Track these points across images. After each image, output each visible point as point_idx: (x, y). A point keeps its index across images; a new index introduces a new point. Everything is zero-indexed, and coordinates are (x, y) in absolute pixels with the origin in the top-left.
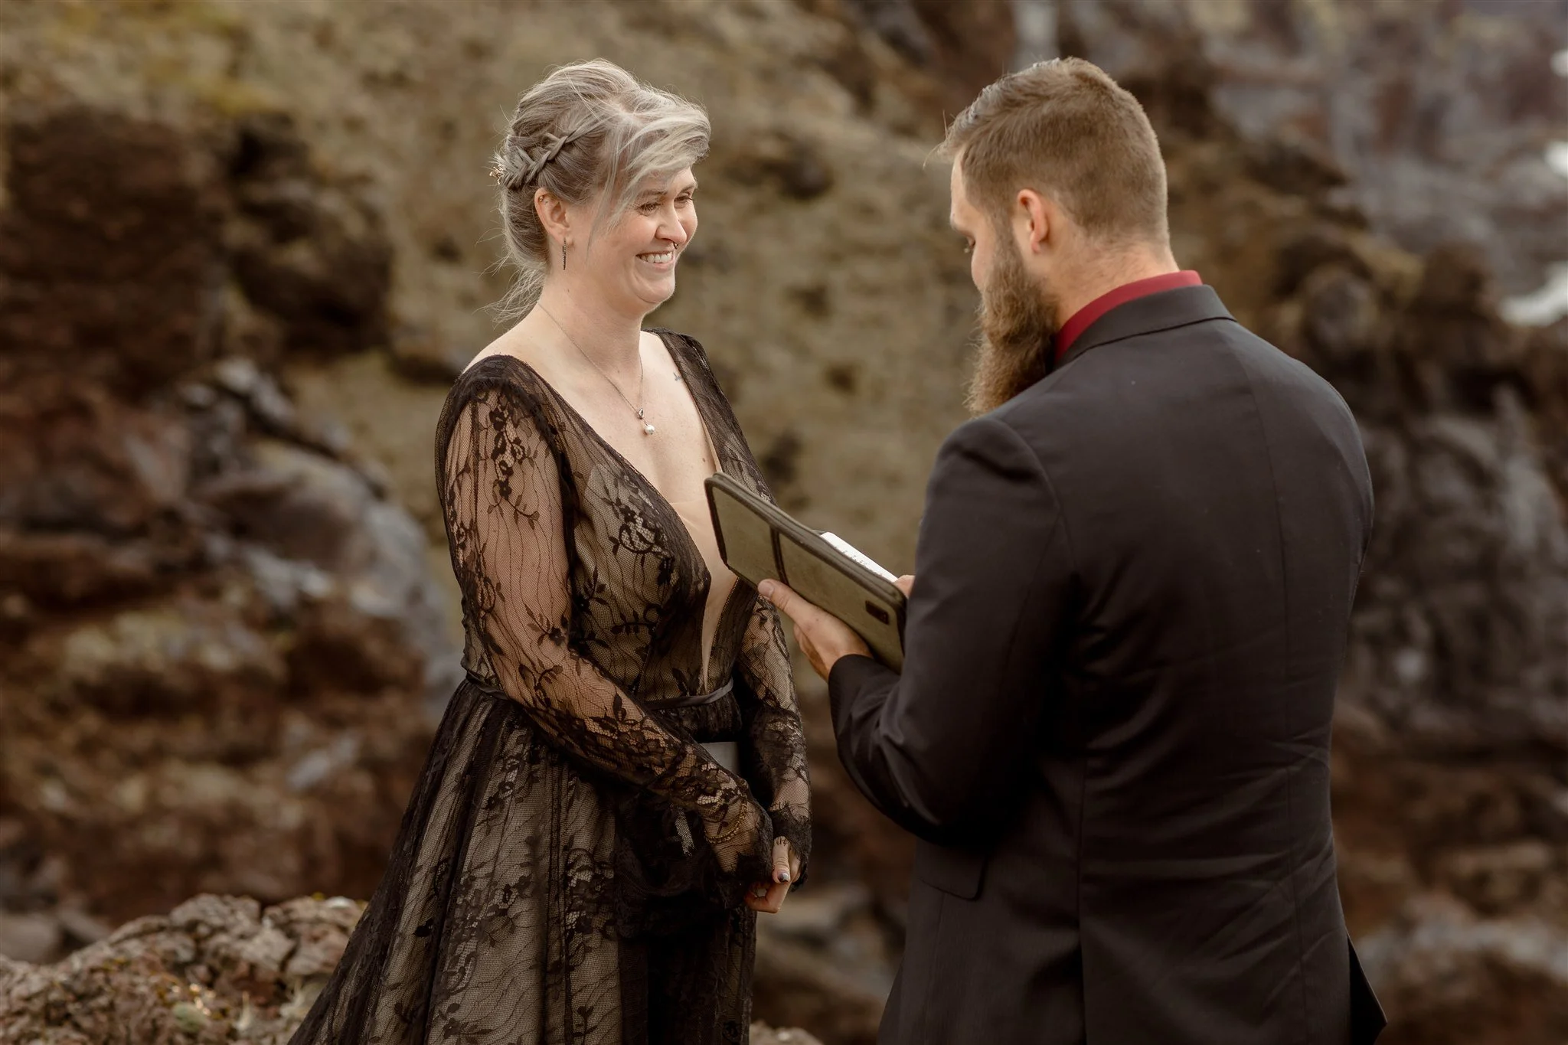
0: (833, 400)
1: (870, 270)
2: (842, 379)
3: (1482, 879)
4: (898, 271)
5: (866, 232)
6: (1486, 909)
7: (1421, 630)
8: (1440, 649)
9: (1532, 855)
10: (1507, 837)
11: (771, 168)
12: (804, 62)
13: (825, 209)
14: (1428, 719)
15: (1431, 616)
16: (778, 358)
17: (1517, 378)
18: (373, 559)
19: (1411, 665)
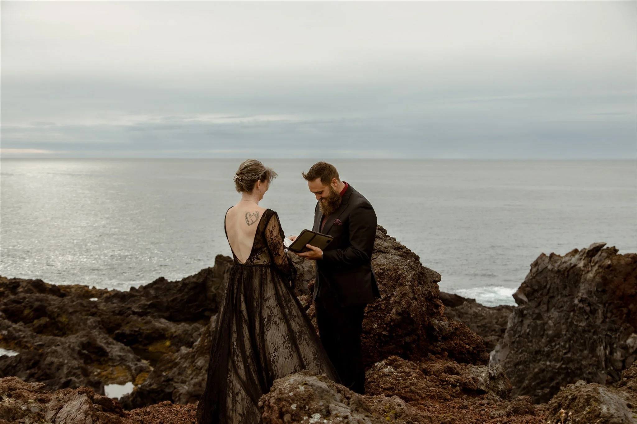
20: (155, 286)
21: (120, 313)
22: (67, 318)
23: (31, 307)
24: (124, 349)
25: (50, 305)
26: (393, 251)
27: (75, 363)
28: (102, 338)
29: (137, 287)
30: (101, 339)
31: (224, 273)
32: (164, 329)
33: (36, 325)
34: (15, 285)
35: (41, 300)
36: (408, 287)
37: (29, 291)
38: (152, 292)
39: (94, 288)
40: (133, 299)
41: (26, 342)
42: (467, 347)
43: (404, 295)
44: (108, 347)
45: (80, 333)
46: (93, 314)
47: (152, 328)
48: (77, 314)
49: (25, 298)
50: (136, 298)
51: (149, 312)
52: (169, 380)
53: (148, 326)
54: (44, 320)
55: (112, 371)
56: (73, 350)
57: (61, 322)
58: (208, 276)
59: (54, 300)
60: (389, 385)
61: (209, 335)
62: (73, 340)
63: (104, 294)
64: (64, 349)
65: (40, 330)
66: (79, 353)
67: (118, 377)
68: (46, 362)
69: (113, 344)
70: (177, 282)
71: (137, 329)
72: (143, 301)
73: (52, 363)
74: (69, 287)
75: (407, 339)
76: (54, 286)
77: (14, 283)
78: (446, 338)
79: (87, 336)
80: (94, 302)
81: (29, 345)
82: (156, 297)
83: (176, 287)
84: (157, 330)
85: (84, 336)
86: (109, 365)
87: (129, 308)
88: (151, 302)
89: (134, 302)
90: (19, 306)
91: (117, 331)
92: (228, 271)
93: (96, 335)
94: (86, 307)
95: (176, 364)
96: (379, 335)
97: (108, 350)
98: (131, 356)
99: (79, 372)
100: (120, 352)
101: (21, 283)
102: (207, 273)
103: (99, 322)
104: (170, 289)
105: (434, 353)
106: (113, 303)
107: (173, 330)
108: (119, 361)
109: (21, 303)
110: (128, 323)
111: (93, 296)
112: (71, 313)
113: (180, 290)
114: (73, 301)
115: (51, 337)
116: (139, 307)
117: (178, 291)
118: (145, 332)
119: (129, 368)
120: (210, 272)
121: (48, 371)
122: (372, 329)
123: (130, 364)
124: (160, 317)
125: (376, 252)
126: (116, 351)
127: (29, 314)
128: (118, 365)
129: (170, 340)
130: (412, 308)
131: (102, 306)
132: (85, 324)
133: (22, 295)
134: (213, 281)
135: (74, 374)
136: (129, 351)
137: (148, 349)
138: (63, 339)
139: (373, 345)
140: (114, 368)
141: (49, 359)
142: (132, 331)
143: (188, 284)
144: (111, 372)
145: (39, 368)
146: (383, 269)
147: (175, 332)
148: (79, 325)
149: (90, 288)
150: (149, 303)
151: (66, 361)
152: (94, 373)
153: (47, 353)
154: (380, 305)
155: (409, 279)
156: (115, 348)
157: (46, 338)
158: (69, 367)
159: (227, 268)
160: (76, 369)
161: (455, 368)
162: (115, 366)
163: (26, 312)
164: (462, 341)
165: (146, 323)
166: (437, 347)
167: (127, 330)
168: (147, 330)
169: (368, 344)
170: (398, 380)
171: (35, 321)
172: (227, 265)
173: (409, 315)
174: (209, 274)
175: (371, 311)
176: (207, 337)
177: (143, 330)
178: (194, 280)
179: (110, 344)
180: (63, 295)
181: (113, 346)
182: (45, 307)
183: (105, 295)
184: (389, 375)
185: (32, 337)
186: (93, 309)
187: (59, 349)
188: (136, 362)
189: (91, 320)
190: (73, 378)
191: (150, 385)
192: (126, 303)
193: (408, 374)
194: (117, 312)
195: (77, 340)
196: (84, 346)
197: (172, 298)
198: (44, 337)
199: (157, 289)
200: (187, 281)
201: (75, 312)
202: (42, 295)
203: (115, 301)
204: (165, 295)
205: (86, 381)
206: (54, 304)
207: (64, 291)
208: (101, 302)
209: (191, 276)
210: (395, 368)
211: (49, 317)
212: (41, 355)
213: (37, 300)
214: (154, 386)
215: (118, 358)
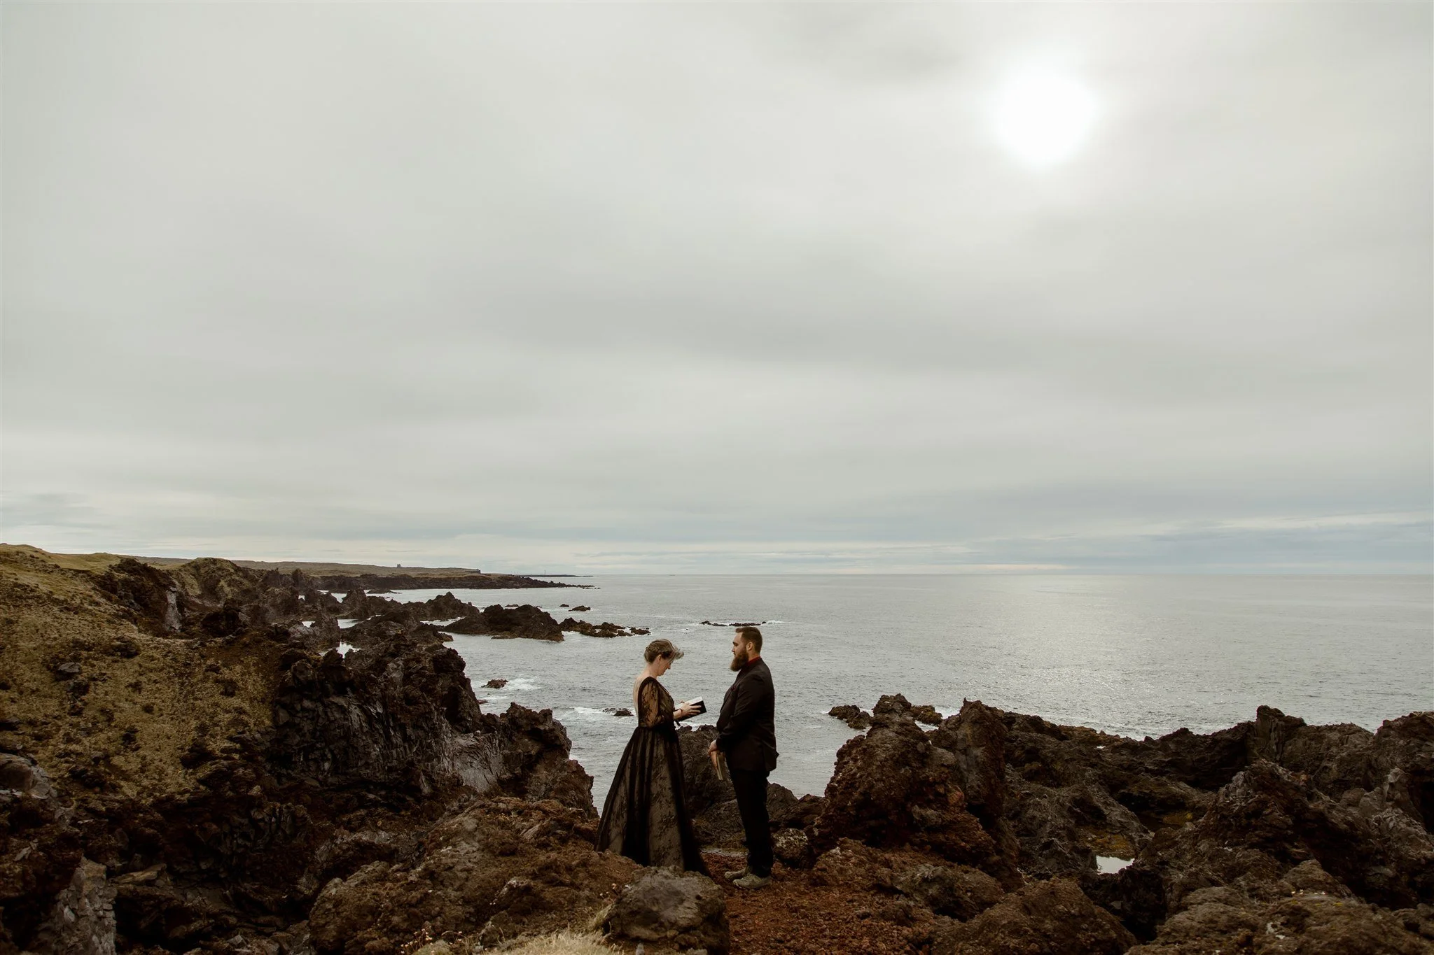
0: (146, 716)
1: (154, 676)
2: (148, 709)
3: (349, 821)
4: (163, 675)
5: (152, 665)
6: (353, 830)
7: (329, 756)
8: (334, 760)
9: (363, 812)
10: (357, 809)
11: (118, 648)
12: (116, 616)
13: (137, 659)
14: (330, 780)
15: (331, 751)
16: (126, 705)
17: (350, 683)
18: (35, 782)
19: (327, 766)
20: (1175, 739)
21: (1129, 768)
22: (1062, 766)
23: (1023, 747)
24: (1126, 814)
25: (1044, 748)
26: (896, 727)
27: (1061, 821)
28: (1101, 796)
29: (1155, 738)
30: (1098, 797)
31: (1270, 731)
32: (1183, 796)
33: (1026, 771)
34: (1010, 720)
35: (1035, 741)
36: (875, 767)
37: (1025, 729)
38: (1172, 746)
39: (1102, 733)
40: (1147, 752)
41: (1013, 788)
42: (963, 844)
43: (869, 774)
44: (1106, 808)
45: (1073, 787)
46: (1093, 766)
47: (1167, 793)
48: (1074, 762)
49: (1017, 737)
50: (1151, 751)
51: (1167, 772)
52: (1164, 863)
53: (1162, 790)
54: (1036, 765)
55: (1109, 839)
56: (1062, 805)
57: (1055, 770)
58: (1248, 734)
59: (1049, 742)
60: (824, 866)
61: (1217, 813)
62: (1065, 793)
63: (1113, 741)
64: (1052, 803)
65: (1031, 777)
66: (1070, 810)
67: (1117, 848)
68: (1027, 815)
69: (1114, 806)
70: (1205, 736)
71: (1147, 792)
72: (1160, 756)
73: (1034, 817)
74: (1072, 729)
75: (872, 823)
76: (1054, 725)
77: (1009, 718)
78: (933, 830)
79: (1081, 791)
80: (1100, 750)
81: (1016, 792)
82: (1177, 754)
83: (1203, 743)
84: (1173, 796)
85: (1077, 790)
86: (1107, 832)
87: (1141, 763)
88: (1170, 759)
89: (1148, 756)
90: (1009, 745)
91: (1122, 791)
92: (1275, 728)
93: (1094, 791)
94: (1085, 755)
95: (1176, 843)
96: (849, 813)
97: (1106, 812)
98: (1136, 824)
99: (1063, 833)
100: (1122, 817)
101: (1016, 719)
102: (1245, 728)
103: (1099, 775)
104: (1196, 746)
105: (912, 844)
106: (1122, 755)
107: (1196, 799)
108: (1120, 828)
109: (1012, 742)
110: (1136, 782)
111: (1100, 744)
112: (1066, 761)
113: (1209, 748)
114: (1071, 747)
115: (1040, 786)
116: (1154, 764)
117: (1207, 748)
118: (1158, 796)
119: (1131, 839)
120: (1252, 728)
121: (1029, 826)
122: (846, 806)
123: (1133, 834)
124: (1180, 780)
125: (883, 727)
126: (1116, 815)
127: (1020, 756)
128: (1118, 833)
129: (1192, 811)
130: (874, 790)
131: (1108, 757)
132: (1083, 776)
133: (1014, 733)
134: (1254, 740)
135: (1058, 835)
136: (1133, 818)
137: (1162, 820)
138: (1052, 791)
139: (845, 823)
140: (1113, 836)
141: (1031, 812)
142: (1141, 792)
143: (1220, 741)
144: (1108, 841)
145: (1020, 821)
146: (868, 745)
147: (1198, 802)
148: (1076, 777)
149: (1098, 732)
150: (1166, 760)
151: (1050, 818)
152: (1087, 838)
153: (1030, 804)
154: (856, 782)
155: (878, 759)
156: (1116, 811)
157: (1035, 786)
158: (1053, 825)
159: (1274, 725)
160: (1060, 829)
161: (891, 862)
162: (1114, 834)
163: (1017, 753)
164: (961, 837)
165: (1159, 785)
166: (917, 837)
167: (1135, 790)
168: (1161, 794)
169: (842, 822)
170: (836, 863)
171: (1027, 765)
172: (1274, 721)
173: (871, 797)
174: (1249, 730)
175: (849, 788)
176: (1214, 815)
177: (1156, 793)
178: (1228, 736)
179: (1109, 805)
180: (1063, 738)
181: (1114, 809)
182: (1038, 750)
183: (1116, 744)
184: (832, 856)
185: (1020, 782)
186: (1094, 760)
187: (1044, 802)
188: (1142, 834)
189: (1090, 773)
190: (1056, 840)
191: (1143, 865)
192: (1138, 756)
193: (848, 858)
194: (1125, 766)
195: (1069, 794)
196: (1078, 802)
197: (1197, 757)
198: (1033, 785)
199: (1178, 743)
200: (1218, 737)
201: (1072, 760)
202: (1039, 735)
203: (1124, 752)
204: (1188, 752)
205: (1070, 846)
206: (1049, 748)
207: (1066, 733)
208: (1108, 752)
209: (1225, 730)
210: (841, 851)
211: (1043, 762)
212: (1022, 806)
213: (1031, 740)
214: (1147, 868)
215: (1119, 825)
